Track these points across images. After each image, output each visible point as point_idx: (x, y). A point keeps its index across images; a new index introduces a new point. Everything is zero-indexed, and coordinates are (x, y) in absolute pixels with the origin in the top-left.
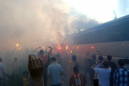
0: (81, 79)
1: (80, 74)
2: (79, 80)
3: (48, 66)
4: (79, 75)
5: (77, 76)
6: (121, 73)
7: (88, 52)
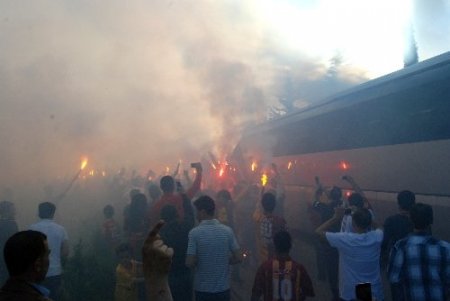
0: (293, 280)
1: (294, 262)
2: (287, 282)
3: (189, 230)
4: (289, 265)
5: (282, 267)
6: (413, 251)
7: (317, 179)
